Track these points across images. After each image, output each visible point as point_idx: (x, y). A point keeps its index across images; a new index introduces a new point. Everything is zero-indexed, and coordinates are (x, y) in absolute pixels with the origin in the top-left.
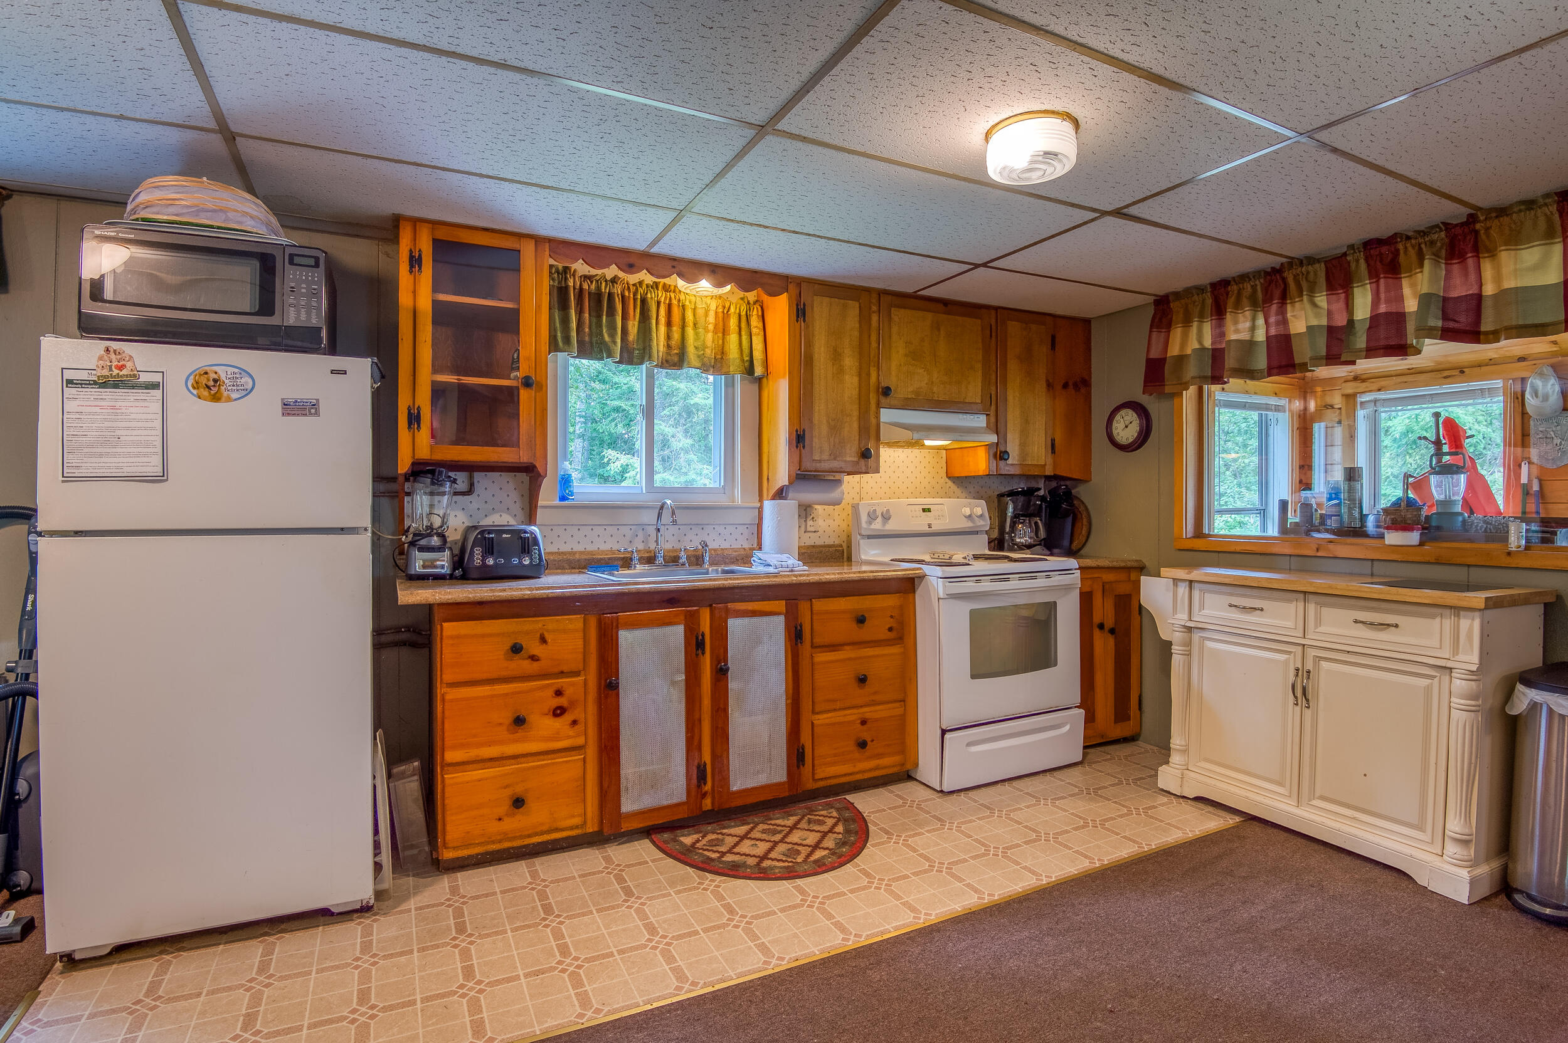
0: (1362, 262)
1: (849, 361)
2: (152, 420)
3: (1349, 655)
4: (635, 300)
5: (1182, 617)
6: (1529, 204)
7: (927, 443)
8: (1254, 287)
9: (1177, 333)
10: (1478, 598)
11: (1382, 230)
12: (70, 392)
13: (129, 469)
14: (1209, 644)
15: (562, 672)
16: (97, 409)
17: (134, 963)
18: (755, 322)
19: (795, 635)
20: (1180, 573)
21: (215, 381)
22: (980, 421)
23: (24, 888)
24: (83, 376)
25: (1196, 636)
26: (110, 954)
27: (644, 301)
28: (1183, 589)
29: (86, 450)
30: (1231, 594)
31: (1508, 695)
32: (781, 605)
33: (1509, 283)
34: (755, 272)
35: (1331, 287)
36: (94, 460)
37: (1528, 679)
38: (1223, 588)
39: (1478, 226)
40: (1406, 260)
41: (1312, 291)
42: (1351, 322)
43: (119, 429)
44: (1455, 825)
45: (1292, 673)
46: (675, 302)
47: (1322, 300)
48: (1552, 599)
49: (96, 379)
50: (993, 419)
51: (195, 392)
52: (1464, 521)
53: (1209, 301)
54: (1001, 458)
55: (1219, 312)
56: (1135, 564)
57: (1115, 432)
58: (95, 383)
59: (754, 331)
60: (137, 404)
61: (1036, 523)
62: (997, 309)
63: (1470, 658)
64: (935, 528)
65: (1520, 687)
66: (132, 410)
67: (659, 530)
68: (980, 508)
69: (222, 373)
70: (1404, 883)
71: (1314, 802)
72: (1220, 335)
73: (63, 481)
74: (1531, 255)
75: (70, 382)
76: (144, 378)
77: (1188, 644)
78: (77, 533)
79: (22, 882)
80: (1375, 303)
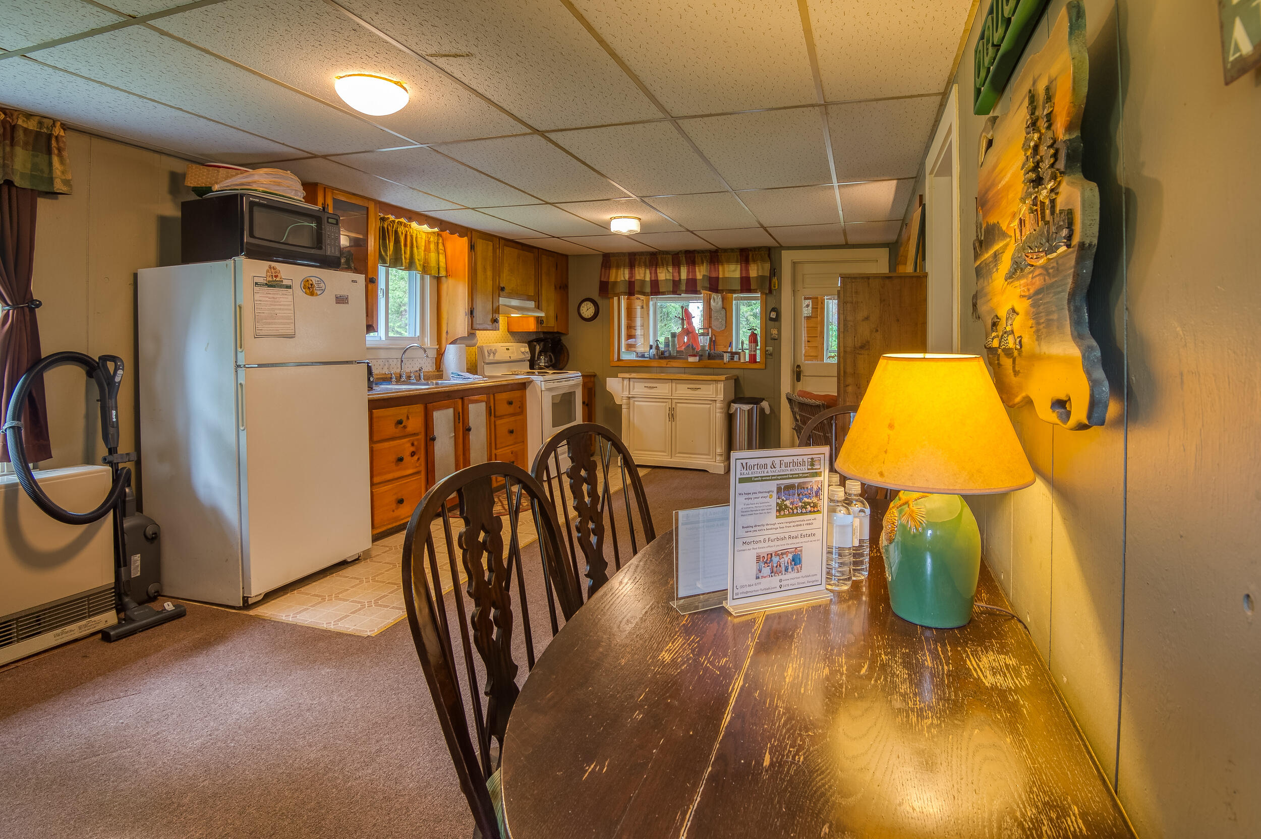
0: (684, 257)
1: (489, 273)
2: (288, 305)
3: (687, 401)
4: (392, 231)
5: (626, 394)
6: (732, 250)
8: (645, 258)
9: (613, 272)
10: (723, 377)
11: (691, 248)
12: (257, 289)
13: (282, 331)
14: (636, 403)
15: (414, 434)
16: (267, 299)
18: (441, 246)
19: (489, 411)
20: (627, 375)
21: (311, 285)
22: (531, 304)
24: (261, 280)
25: (632, 401)
26: (263, 599)
27: (396, 232)
28: (626, 382)
29: (264, 321)
30: (645, 382)
31: (729, 406)
32: (484, 397)
33: (727, 275)
34: (456, 225)
35: (674, 265)
36: (267, 326)
37: (734, 402)
38: (642, 380)
39: (719, 254)
40: (698, 259)
41: (667, 265)
42: (680, 279)
43: (276, 309)
44: (719, 450)
45: (668, 409)
46: (408, 233)
47: (670, 269)
48: (736, 378)
49: (266, 282)
50: (537, 303)
51: (304, 290)
52: (709, 353)
53: (627, 260)
54: (540, 323)
55: (632, 266)
56: (592, 374)
57: (581, 312)
58: (266, 284)
59: (441, 251)
60: (284, 296)
61: (550, 356)
62: (538, 248)
63: (721, 397)
64: (512, 358)
65: (732, 404)
66: (281, 299)
67: (402, 361)
68: (525, 348)
69: (314, 280)
70: (706, 473)
71: (676, 455)
72: (632, 274)
74: (732, 267)
75: (256, 284)
76: (285, 282)
77: (629, 404)
78: (260, 366)
80: (688, 275)
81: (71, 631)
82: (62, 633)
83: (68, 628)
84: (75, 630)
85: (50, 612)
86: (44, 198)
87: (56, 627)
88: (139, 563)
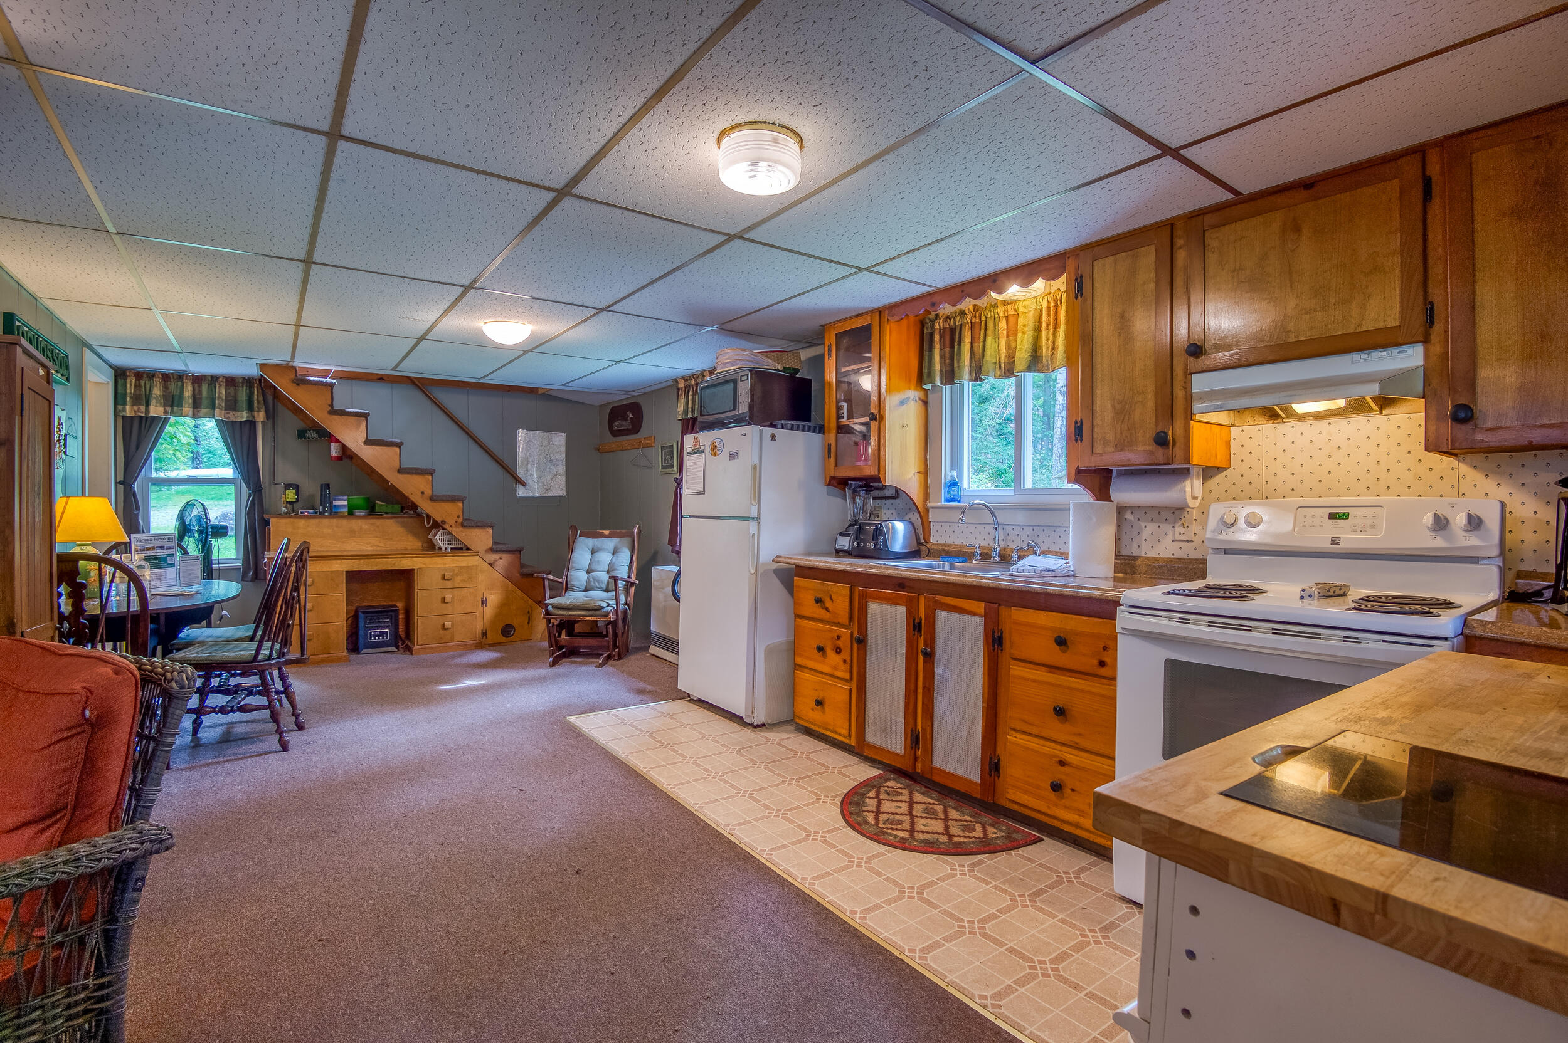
2: (701, 467)
7: (1300, 408)
12: (688, 457)
13: (698, 489)
15: (839, 623)
19: (995, 641)
21: (715, 446)
32: (980, 607)
36: (691, 486)
43: (696, 471)
51: (711, 453)
54: (1464, 421)
58: (692, 452)
60: (699, 460)
64: (1344, 545)
66: (698, 463)
69: (717, 442)
75: (688, 453)
76: (701, 448)
78: (692, 516)
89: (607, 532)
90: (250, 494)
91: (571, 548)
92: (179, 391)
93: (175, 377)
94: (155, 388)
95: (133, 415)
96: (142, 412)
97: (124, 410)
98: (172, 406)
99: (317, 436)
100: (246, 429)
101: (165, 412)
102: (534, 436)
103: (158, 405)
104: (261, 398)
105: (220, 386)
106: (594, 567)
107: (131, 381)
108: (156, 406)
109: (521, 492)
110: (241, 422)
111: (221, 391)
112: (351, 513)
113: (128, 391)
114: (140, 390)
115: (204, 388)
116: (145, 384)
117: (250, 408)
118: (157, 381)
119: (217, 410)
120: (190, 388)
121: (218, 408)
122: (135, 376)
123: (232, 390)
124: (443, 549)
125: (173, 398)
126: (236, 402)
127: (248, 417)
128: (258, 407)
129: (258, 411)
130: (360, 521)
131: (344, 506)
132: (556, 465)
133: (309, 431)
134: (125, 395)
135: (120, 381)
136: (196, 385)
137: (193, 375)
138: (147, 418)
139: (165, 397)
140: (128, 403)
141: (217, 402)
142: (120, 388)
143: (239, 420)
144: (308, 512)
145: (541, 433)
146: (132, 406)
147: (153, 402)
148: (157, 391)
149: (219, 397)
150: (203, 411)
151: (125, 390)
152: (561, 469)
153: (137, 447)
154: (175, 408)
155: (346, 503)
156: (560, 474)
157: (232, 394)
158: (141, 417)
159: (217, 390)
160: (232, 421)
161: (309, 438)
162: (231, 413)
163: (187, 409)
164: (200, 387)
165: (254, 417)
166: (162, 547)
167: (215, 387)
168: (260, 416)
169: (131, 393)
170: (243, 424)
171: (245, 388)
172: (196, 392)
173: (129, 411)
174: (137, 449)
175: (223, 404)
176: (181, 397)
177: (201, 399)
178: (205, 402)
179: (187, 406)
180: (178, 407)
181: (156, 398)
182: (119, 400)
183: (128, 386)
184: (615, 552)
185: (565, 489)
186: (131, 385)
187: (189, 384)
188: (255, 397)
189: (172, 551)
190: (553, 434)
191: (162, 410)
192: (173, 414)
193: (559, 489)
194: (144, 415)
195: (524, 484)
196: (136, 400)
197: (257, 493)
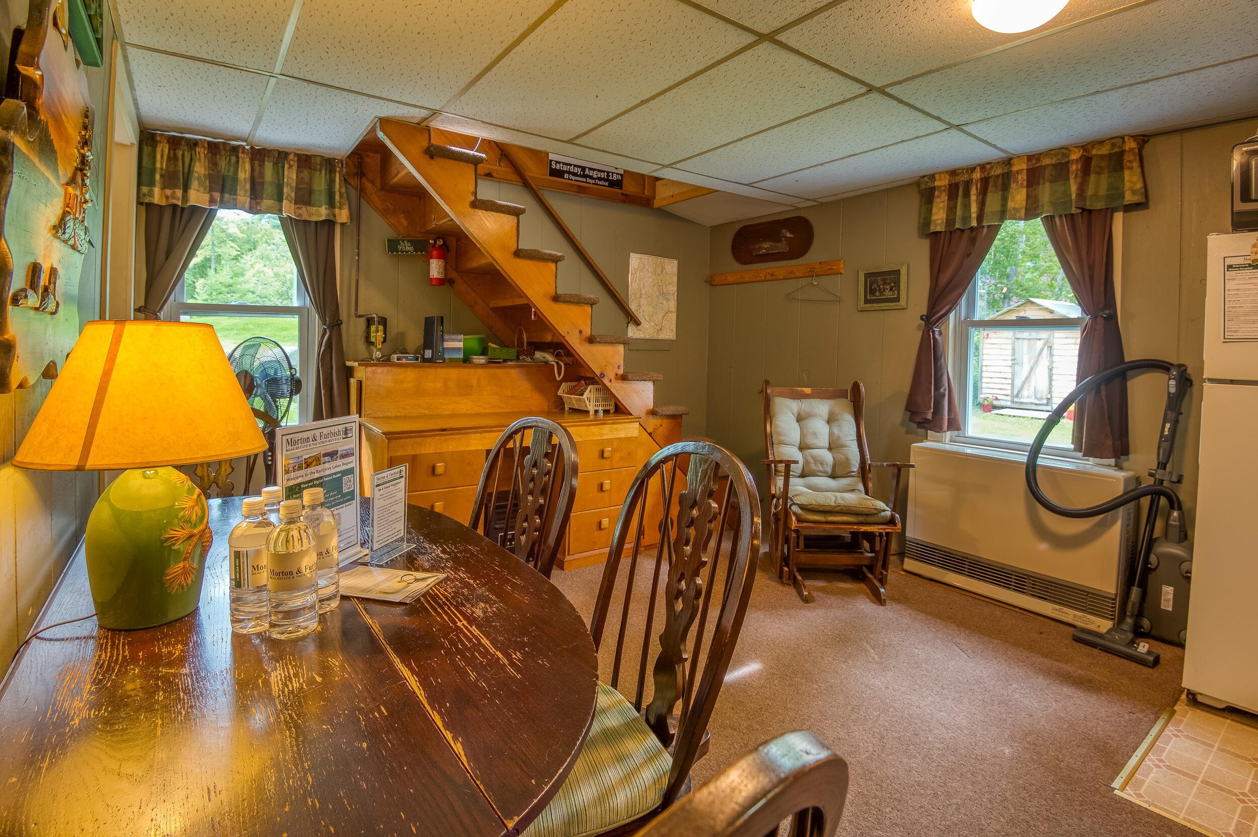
12: (1230, 274)
16: (1251, 286)
17: (1245, 727)
23: (1147, 631)
24: (1241, 261)
26: (1223, 710)
29: (1242, 318)
36: (1248, 325)
49: (1251, 262)
58: (1250, 265)
73: (1224, 342)
75: (1230, 267)
78: (1232, 382)
79: (1145, 627)
81: (1067, 613)
82: (1059, 611)
83: (1065, 610)
84: (1069, 615)
85: (1055, 587)
86: (1137, 210)
87: (1060, 603)
88: (1171, 596)
89: (808, 391)
90: (325, 330)
91: (768, 413)
92: (232, 169)
93: (228, 148)
94: (198, 164)
95: (164, 203)
96: (178, 199)
97: (151, 194)
98: (222, 191)
99: (411, 249)
100: (323, 232)
101: (212, 201)
102: (648, 262)
103: (202, 189)
104: (343, 190)
105: (290, 166)
106: (810, 441)
107: (162, 150)
108: (198, 191)
109: (633, 332)
110: (316, 222)
111: (291, 175)
112: (466, 360)
113: (158, 165)
114: (176, 166)
115: (268, 167)
116: (183, 155)
117: (331, 204)
118: (201, 151)
119: (285, 202)
120: (248, 167)
121: (287, 199)
122: (168, 142)
123: (305, 174)
124: (592, 412)
125: (223, 181)
126: (310, 192)
127: (328, 215)
128: (340, 202)
129: (340, 208)
130: (480, 372)
131: (459, 349)
132: (667, 300)
133: (403, 242)
134: (153, 170)
135: (147, 150)
136: (257, 163)
137: (252, 148)
138: (183, 209)
139: (210, 177)
140: (157, 184)
141: (285, 190)
142: (145, 160)
143: (314, 218)
144: (406, 358)
145: (655, 258)
146: (162, 189)
147: (195, 184)
148: (200, 168)
149: (288, 184)
150: (266, 202)
151: (154, 163)
152: (672, 305)
153: (168, 256)
154: (227, 196)
155: (460, 345)
156: (671, 312)
157: (307, 180)
158: (175, 206)
159: (286, 173)
160: (305, 221)
161: (402, 252)
162: (304, 209)
163: (243, 196)
164: (262, 165)
165: (334, 216)
166: (332, 455)
167: (283, 167)
168: (343, 215)
169: (162, 169)
170: (319, 226)
171: (323, 172)
172: (256, 174)
173: (157, 196)
174: (167, 258)
175: (293, 195)
176: (235, 179)
177: (262, 184)
178: (269, 189)
179: (242, 193)
180: (230, 194)
181: (199, 178)
182: (145, 178)
183: (158, 157)
184: (831, 420)
185: (675, 330)
186: (162, 156)
187: (247, 160)
188: (337, 186)
189: (352, 462)
190: (666, 260)
191: (206, 197)
192: (224, 205)
193: (669, 333)
194: (180, 204)
195: (637, 323)
196: (170, 180)
197: (335, 328)
